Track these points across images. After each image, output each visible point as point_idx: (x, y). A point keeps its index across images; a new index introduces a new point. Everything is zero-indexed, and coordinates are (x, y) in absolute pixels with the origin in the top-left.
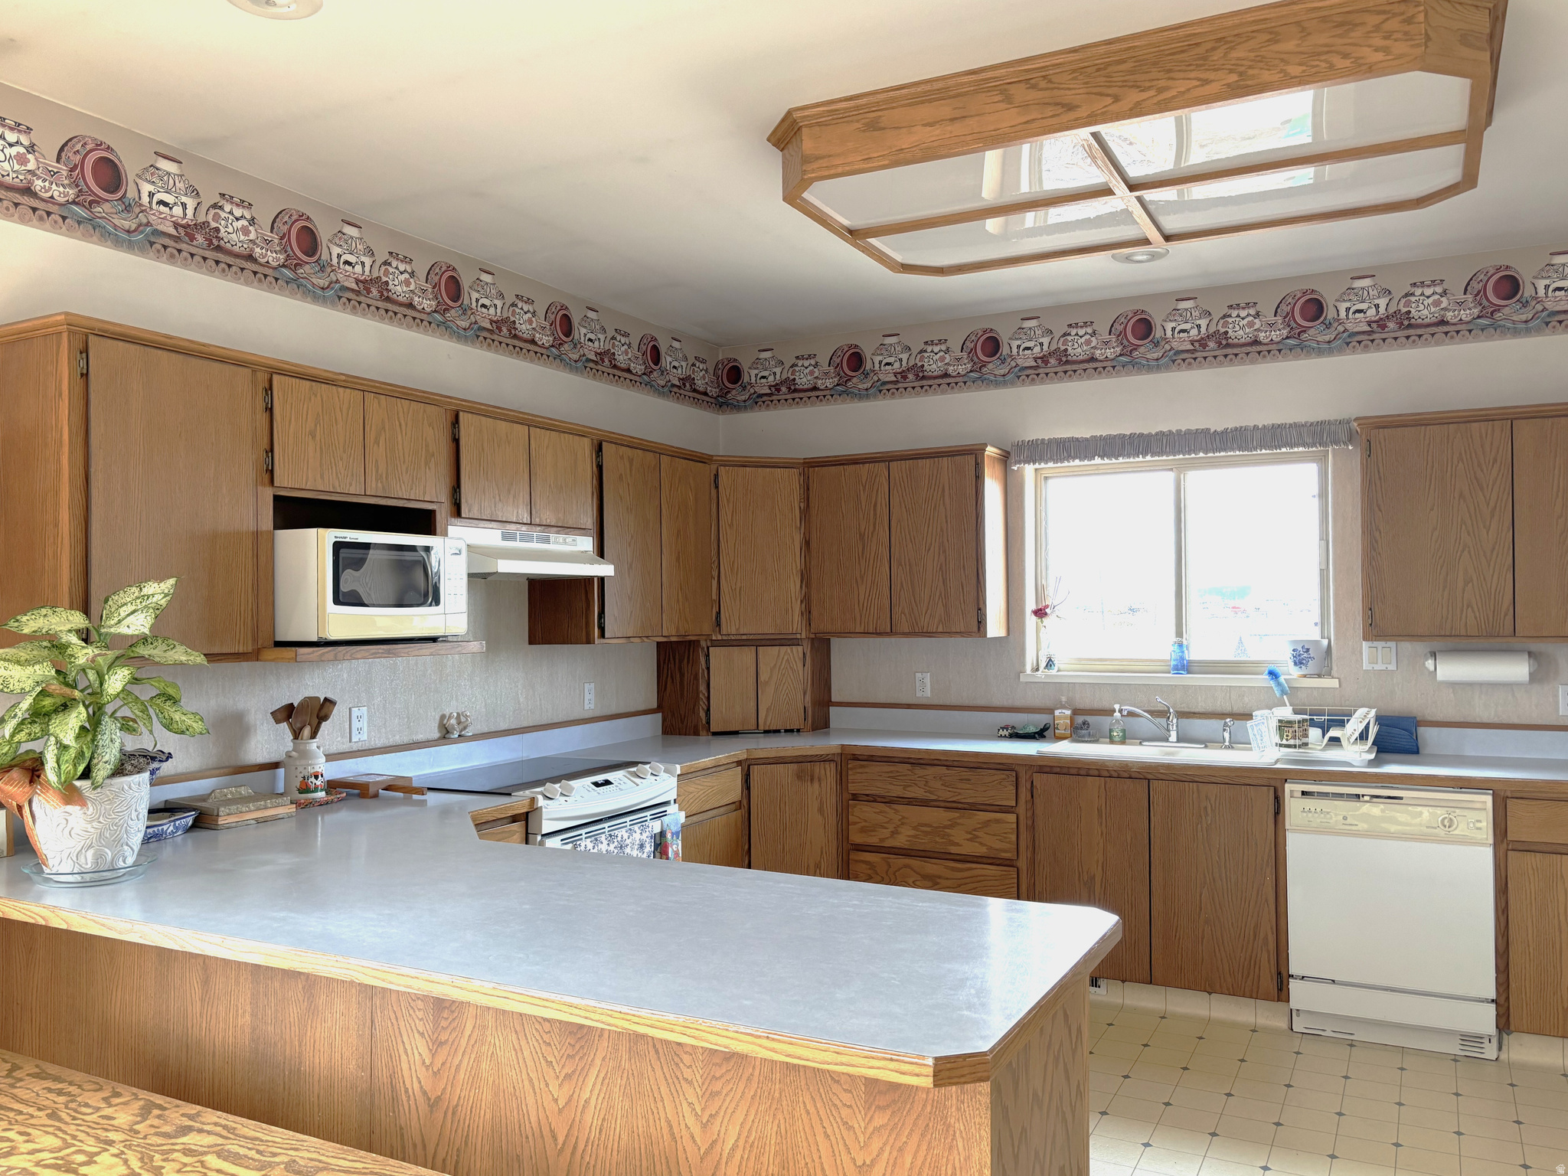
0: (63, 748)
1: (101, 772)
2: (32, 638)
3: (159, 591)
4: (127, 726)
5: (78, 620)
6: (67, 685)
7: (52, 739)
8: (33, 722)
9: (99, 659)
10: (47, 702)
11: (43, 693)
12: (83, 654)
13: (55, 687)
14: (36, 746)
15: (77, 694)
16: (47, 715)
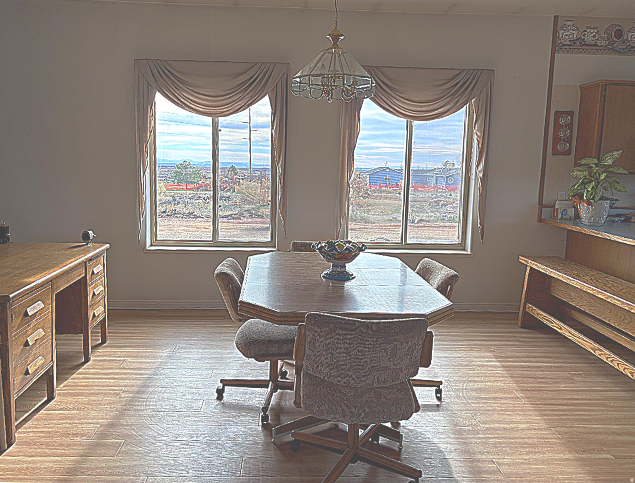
0: (588, 191)
1: (597, 198)
2: (584, 165)
3: (616, 154)
4: (605, 188)
5: (596, 161)
6: (591, 177)
7: (586, 190)
8: (582, 185)
9: (599, 171)
10: (586, 181)
11: (585, 179)
12: (595, 169)
13: (588, 177)
14: (582, 191)
15: (593, 179)
16: (585, 184)
